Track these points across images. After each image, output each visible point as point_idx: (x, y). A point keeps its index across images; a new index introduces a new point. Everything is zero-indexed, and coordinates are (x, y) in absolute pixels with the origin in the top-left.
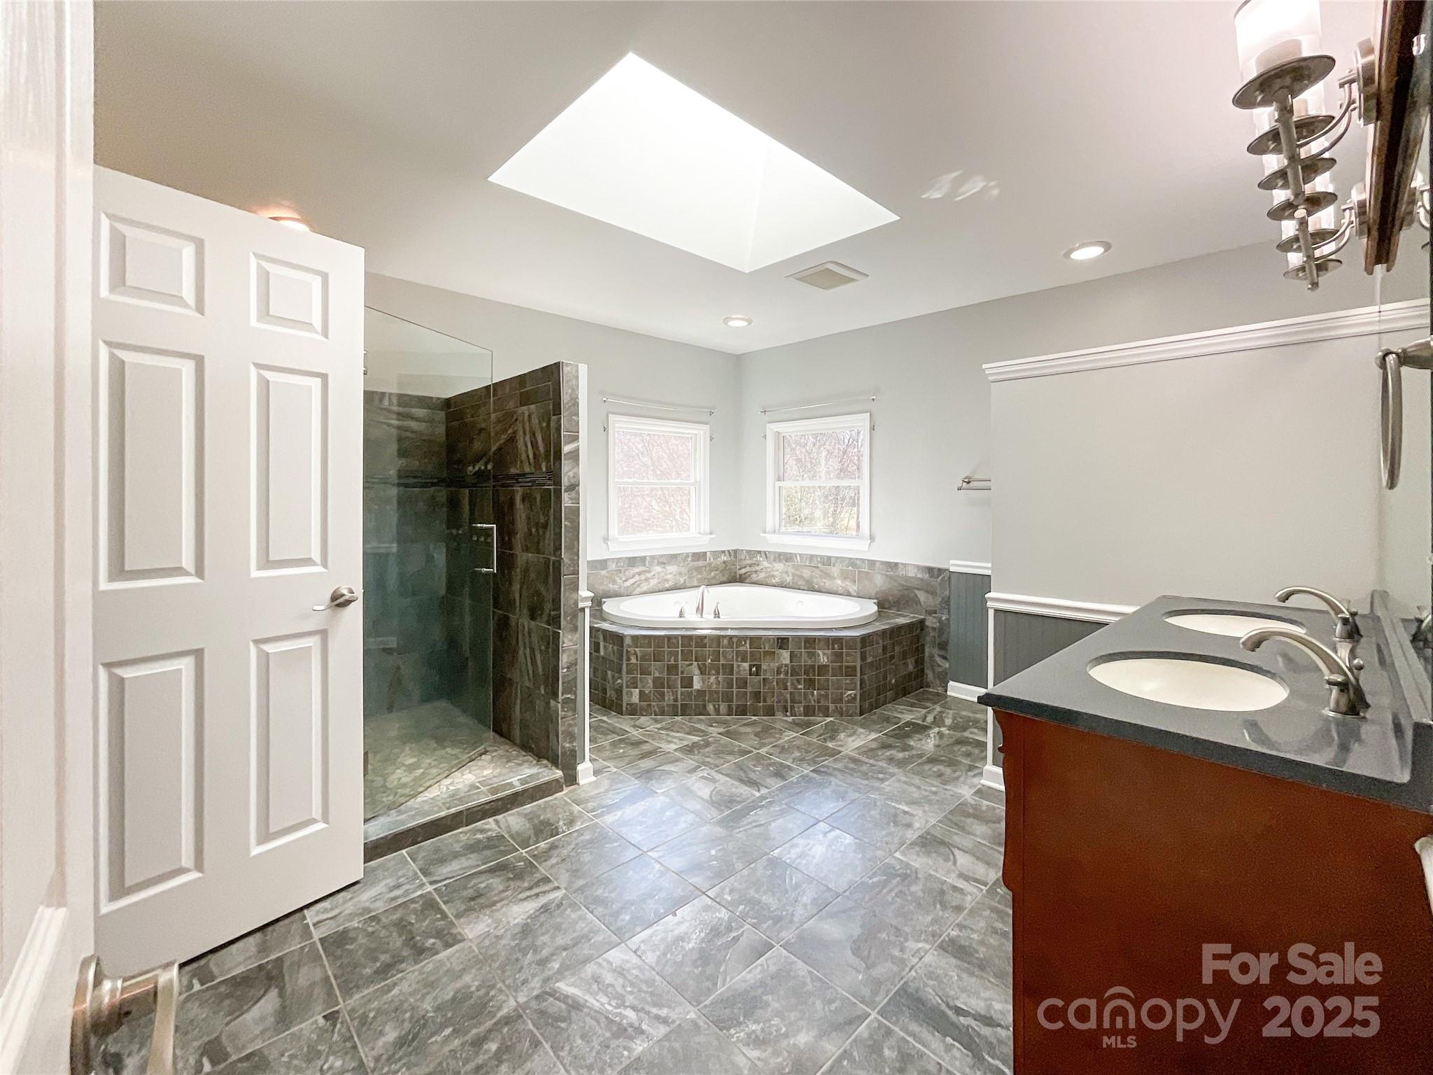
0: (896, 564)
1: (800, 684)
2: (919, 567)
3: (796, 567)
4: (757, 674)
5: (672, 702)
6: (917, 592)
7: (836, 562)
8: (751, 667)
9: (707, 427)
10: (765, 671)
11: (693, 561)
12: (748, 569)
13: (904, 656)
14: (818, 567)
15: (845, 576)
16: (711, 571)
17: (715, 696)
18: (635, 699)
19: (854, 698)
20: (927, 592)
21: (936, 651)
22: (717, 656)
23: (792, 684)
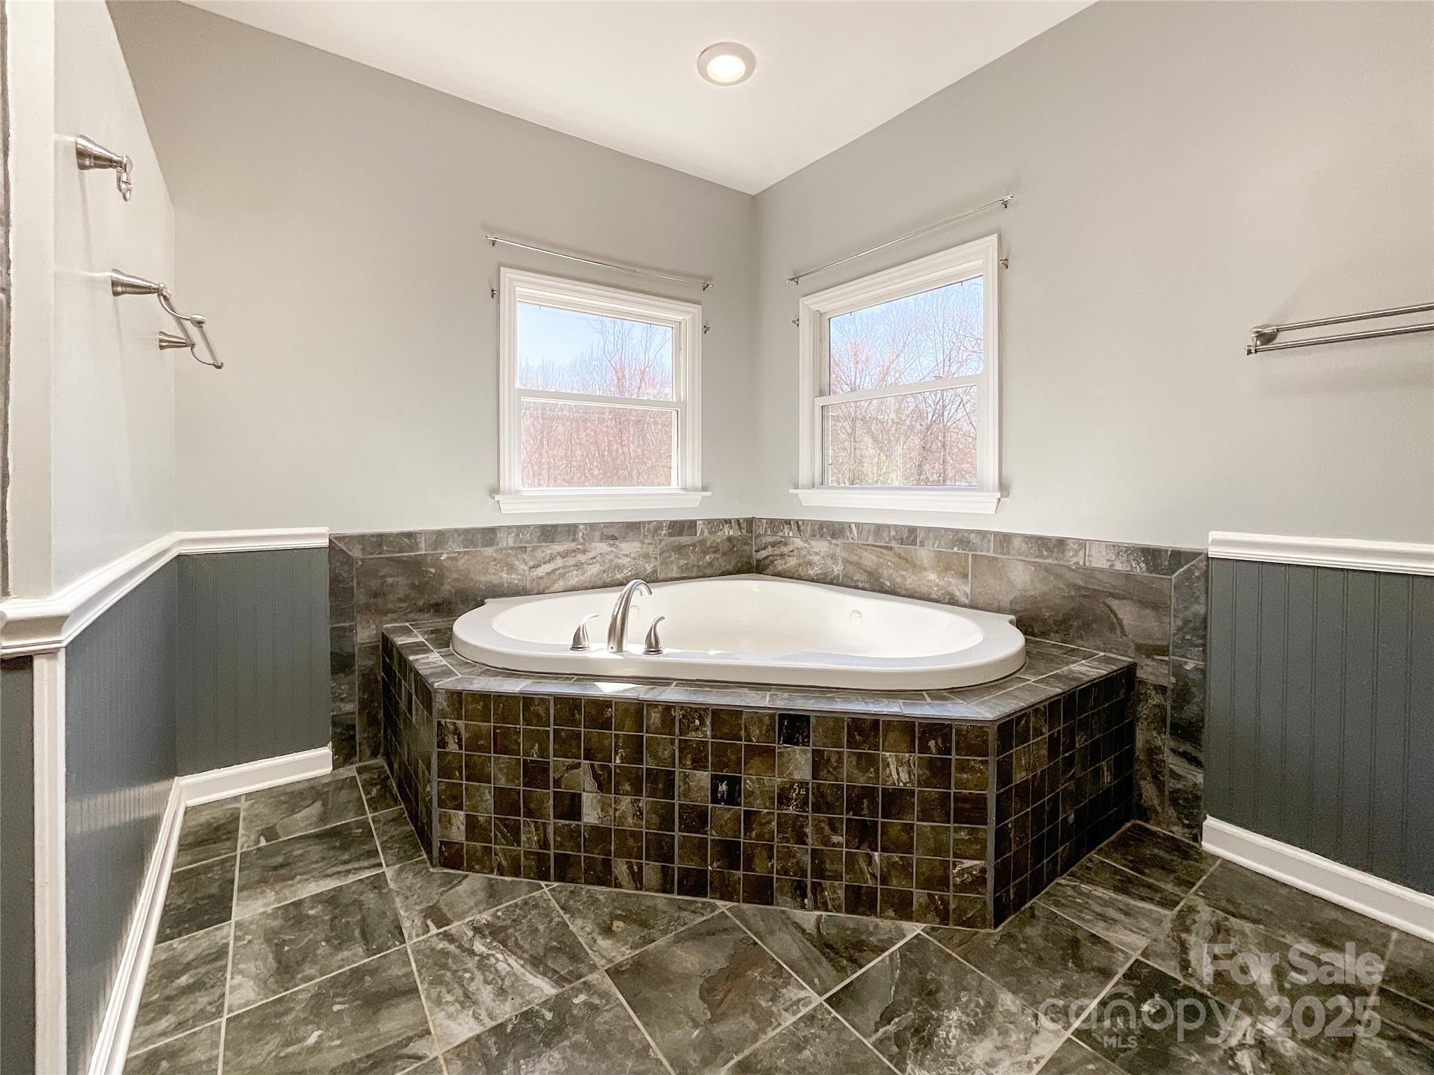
0: (1061, 542)
1: (835, 830)
2: (1119, 550)
3: (850, 548)
4: (732, 799)
5: (535, 848)
6: (1115, 604)
7: (927, 537)
8: (716, 780)
9: (697, 309)
10: (750, 794)
11: (670, 535)
12: (769, 551)
13: (1094, 753)
14: (891, 548)
15: (944, 563)
16: (705, 553)
17: (631, 842)
18: (458, 832)
19: (980, 881)
20: (1143, 603)
21: (1165, 741)
22: (636, 748)
23: (819, 830)
